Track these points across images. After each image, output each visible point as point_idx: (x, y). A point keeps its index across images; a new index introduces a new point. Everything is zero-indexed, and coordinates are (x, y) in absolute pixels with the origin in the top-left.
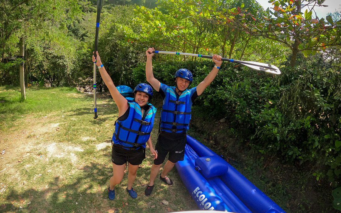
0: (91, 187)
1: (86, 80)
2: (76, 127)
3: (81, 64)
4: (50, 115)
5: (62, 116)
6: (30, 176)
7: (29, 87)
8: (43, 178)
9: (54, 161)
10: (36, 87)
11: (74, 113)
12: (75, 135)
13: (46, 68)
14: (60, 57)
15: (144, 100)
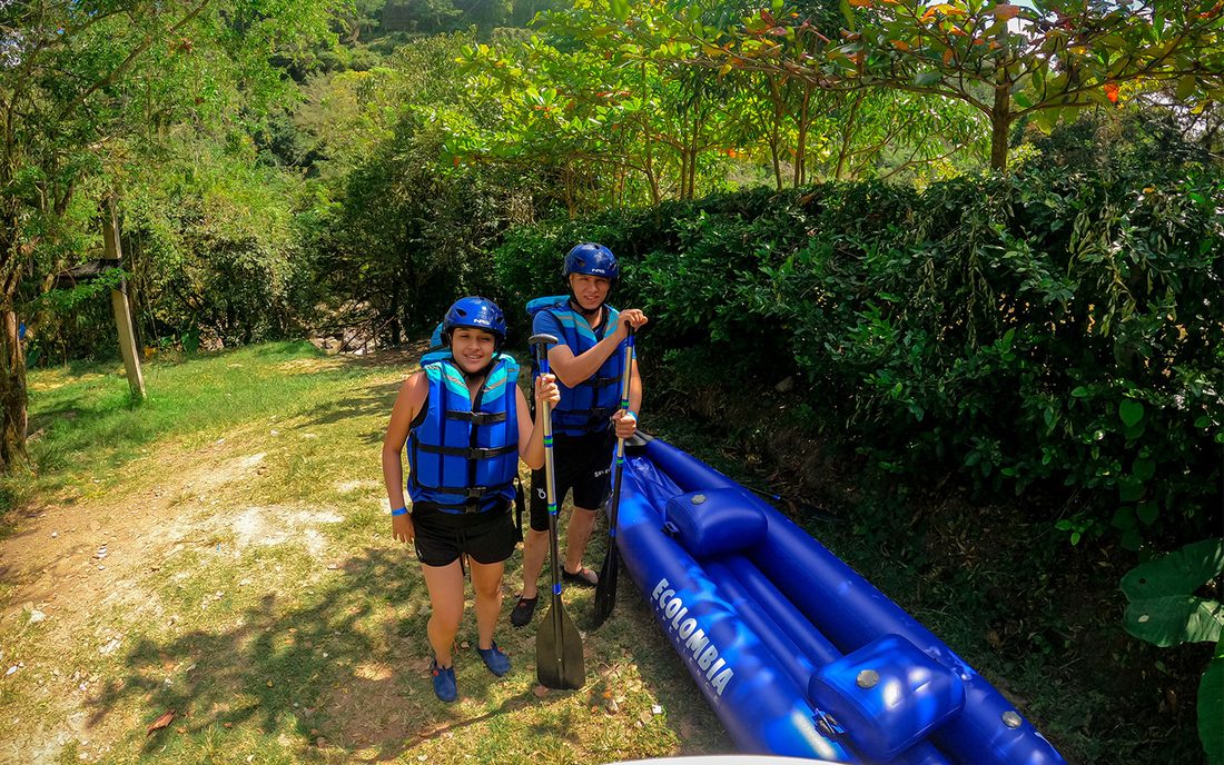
0: (366, 611)
1: (341, 310)
2: (315, 459)
3: (314, 257)
4: (233, 434)
5: (272, 432)
6: (189, 601)
7: (149, 359)
8: (227, 601)
9: (257, 555)
10: (172, 355)
11: (308, 420)
12: (316, 480)
13: (200, 285)
14: (243, 242)
15: (479, 353)
